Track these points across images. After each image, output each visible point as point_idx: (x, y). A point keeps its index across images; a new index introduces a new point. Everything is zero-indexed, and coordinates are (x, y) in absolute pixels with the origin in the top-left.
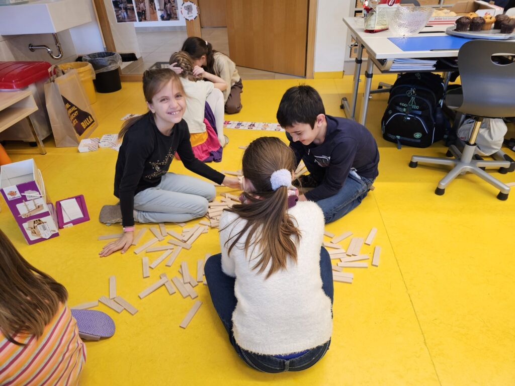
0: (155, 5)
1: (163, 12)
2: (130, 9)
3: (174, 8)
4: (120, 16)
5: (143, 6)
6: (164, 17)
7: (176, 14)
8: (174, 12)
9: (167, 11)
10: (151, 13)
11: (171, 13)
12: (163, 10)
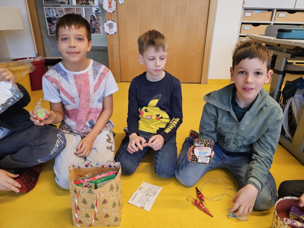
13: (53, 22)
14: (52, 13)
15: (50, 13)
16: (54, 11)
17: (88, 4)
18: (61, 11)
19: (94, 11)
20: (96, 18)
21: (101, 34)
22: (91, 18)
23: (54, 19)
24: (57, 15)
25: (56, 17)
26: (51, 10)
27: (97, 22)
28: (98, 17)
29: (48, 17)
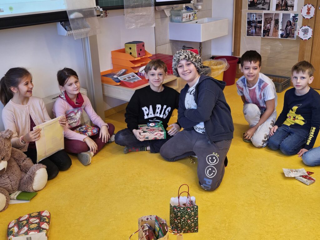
0: (278, 26)
1: (283, 32)
2: (258, 27)
3: (293, 29)
4: (250, 31)
5: (269, 26)
6: (283, 35)
7: (293, 34)
8: (293, 32)
9: (287, 31)
10: (274, 32)
11: (289, 33)
12: (284, 30)
13: (252, 24)
14: (252, 17)
15: (251, 17)
16: (254, 15)
17: (287, 10)
18: (260, 15)
19: (291, 17)
20: (293, 23)
21: (295, 38)
22: (287, 23)
23: (253, 22)
24: (256, 19)
25: (255, 20)
26: (252, 15)
27: (292, 27)
28: (295, 22)
29: (249, 20)
